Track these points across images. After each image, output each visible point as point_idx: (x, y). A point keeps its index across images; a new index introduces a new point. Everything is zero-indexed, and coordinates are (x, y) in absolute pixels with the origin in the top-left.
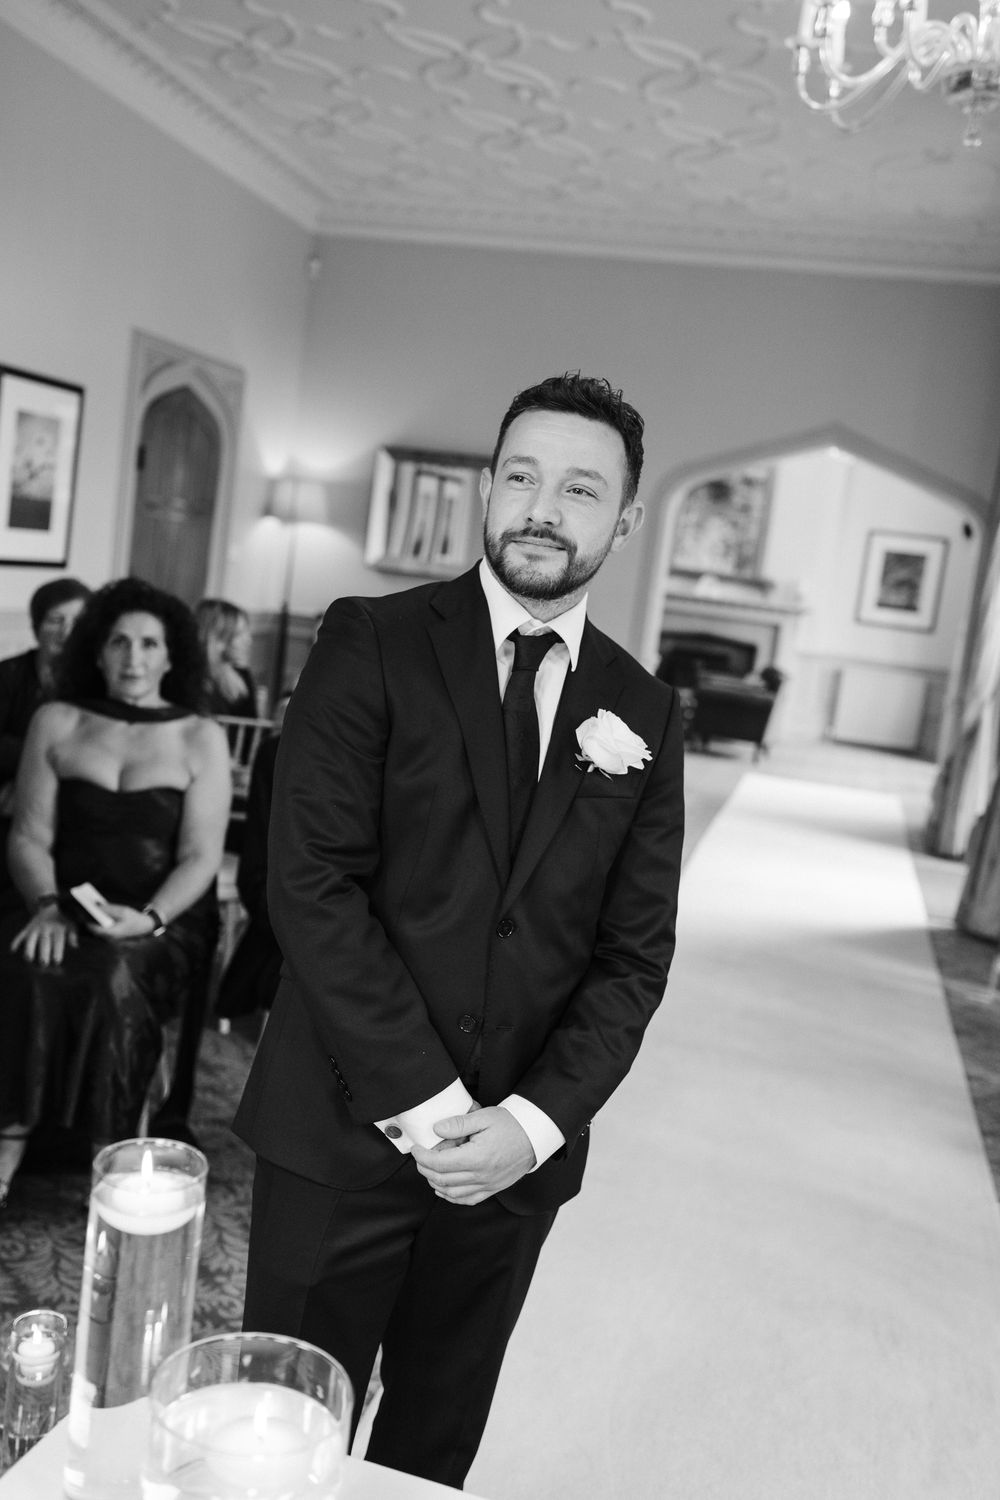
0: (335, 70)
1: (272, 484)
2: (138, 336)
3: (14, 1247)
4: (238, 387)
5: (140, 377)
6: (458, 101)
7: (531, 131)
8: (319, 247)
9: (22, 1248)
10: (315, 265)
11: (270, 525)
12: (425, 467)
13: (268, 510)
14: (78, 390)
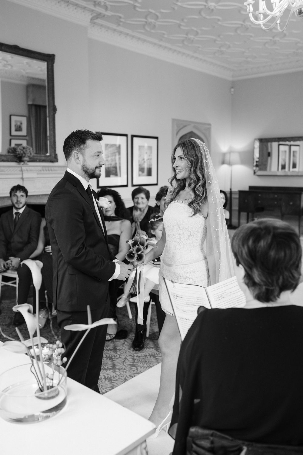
0: (214, 38)
1: (224, 154)
2: (174, 120)
3: (117, 356)
4: (209, 129)
5: (175, 132)
6: (251, 36)
7: (277, 39)
8: (233, 85)
9: (118, 356)
10: (232, 90)
11: (225, 167)
12: (281, 143)
13: (223, 163)
14: (157, 138)
